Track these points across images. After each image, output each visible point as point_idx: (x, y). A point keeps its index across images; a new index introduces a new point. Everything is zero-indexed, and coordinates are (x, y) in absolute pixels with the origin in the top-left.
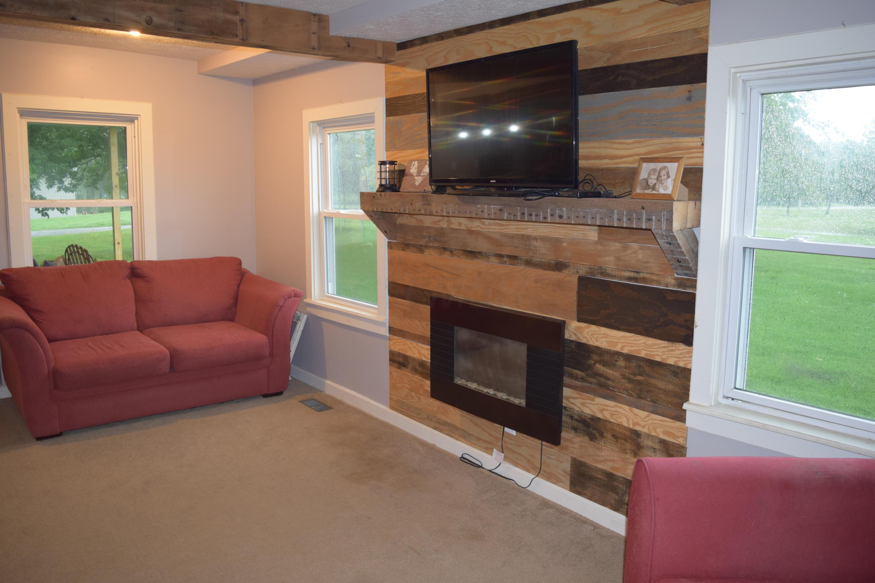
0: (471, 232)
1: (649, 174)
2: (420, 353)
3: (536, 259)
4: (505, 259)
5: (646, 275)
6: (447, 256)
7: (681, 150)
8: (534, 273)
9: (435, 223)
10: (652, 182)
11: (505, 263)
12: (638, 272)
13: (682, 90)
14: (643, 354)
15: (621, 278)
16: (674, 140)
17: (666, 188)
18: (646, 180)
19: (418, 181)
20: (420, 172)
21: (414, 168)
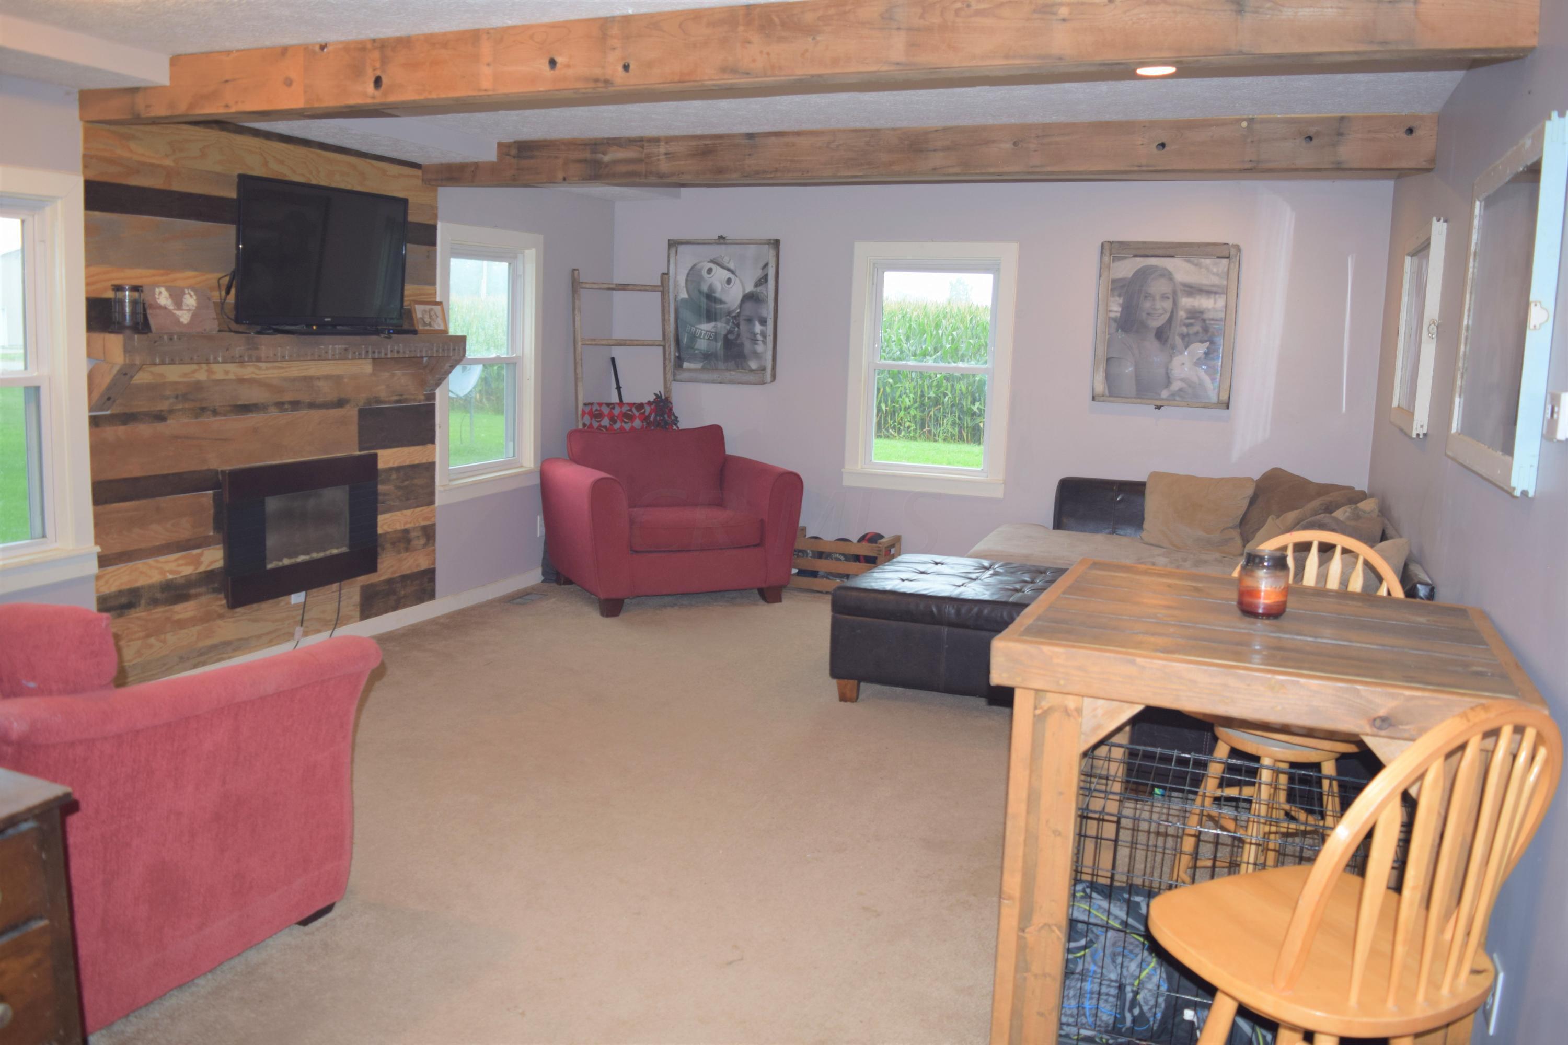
0: (241, 381)
1: (423, 314)
2: (163, 572)
3: (321, 399)
4: (286, 406)
5: (408, 396)
6: (208, 419)
7: (424, 295)
8: (316, 414)
9: (185, 375)
10: (427, 320)
11: (286, 410)
12: (402, 395)
13: (424, 248)
14: (407, 463)
15: (389, 402)
16: (421, 287)
17: (439, 325)
18: (422, 319)
19: (185, 317)
20: (179, 304)
21: (163, 298)
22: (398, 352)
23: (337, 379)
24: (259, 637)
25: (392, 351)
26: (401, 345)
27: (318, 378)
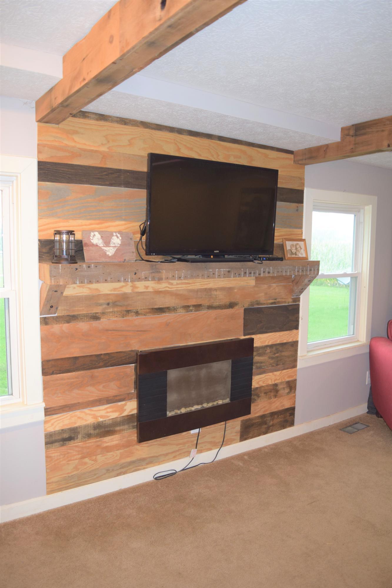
0: (158, 292)
1: (291, 247)
2: (95, 417)
3: (216, 304)
4: (191, 308)
5: (280, 300)
6: (131, 318)
7: (294, 235)
8: (213, 313)
9: (115, 289)
11: (191, 311)
12: (276, 299)
13: (294, 205)
15: (267, 304)
16: (291, 230)
19: (110, 251)
20: (107, 243)
21: (96, 239)
22: (269, 273)
23: (230, 290)
24: (166, 455)
25: (264, 272)
26: (271, 268)
27: (216, 290)
